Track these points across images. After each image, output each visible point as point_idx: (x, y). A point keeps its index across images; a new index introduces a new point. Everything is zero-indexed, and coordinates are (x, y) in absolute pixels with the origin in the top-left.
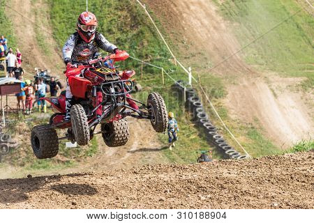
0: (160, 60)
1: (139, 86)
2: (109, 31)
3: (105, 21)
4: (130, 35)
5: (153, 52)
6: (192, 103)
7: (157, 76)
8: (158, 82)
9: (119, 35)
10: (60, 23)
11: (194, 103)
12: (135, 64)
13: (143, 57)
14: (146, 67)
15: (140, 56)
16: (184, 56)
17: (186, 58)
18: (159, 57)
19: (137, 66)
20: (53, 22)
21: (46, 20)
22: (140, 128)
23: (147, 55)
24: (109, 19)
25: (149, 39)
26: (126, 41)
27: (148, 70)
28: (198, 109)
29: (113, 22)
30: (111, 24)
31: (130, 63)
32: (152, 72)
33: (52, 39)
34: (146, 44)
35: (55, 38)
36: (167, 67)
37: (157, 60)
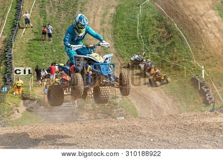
0: (184, 61)
1: (169, 79)
2: (152, 42)
3: (150, 35)
4: (166, 45)
5: (180, 56)
6: (203, 90)
7: (182, 72)
8: (182, 76)
9: (158, 45)
10: (119, 37)
11: (205, 90)
12: (168, 64)
13: (173, 59)
14: (175, 67)
15: (171, 59)
16: (201, 59)
17: (202, 60)
18: (184, 60)
19: (169, 66)
20: (115, 37)
21: (110, 35)
22: (168, 107)
23: (176, 58)
24: (152, 34)
25: (178, 47)
26: (163, 49)
27: (176, 68)
28: (207, 95)
29: (155, 36)
30: (154, 37)
31: (165, 64)
32: (179, 70)
33: (114, 48)
34: (176, 50)
35: (116, 48)
36: (189, 66)
37: (183, 61)
